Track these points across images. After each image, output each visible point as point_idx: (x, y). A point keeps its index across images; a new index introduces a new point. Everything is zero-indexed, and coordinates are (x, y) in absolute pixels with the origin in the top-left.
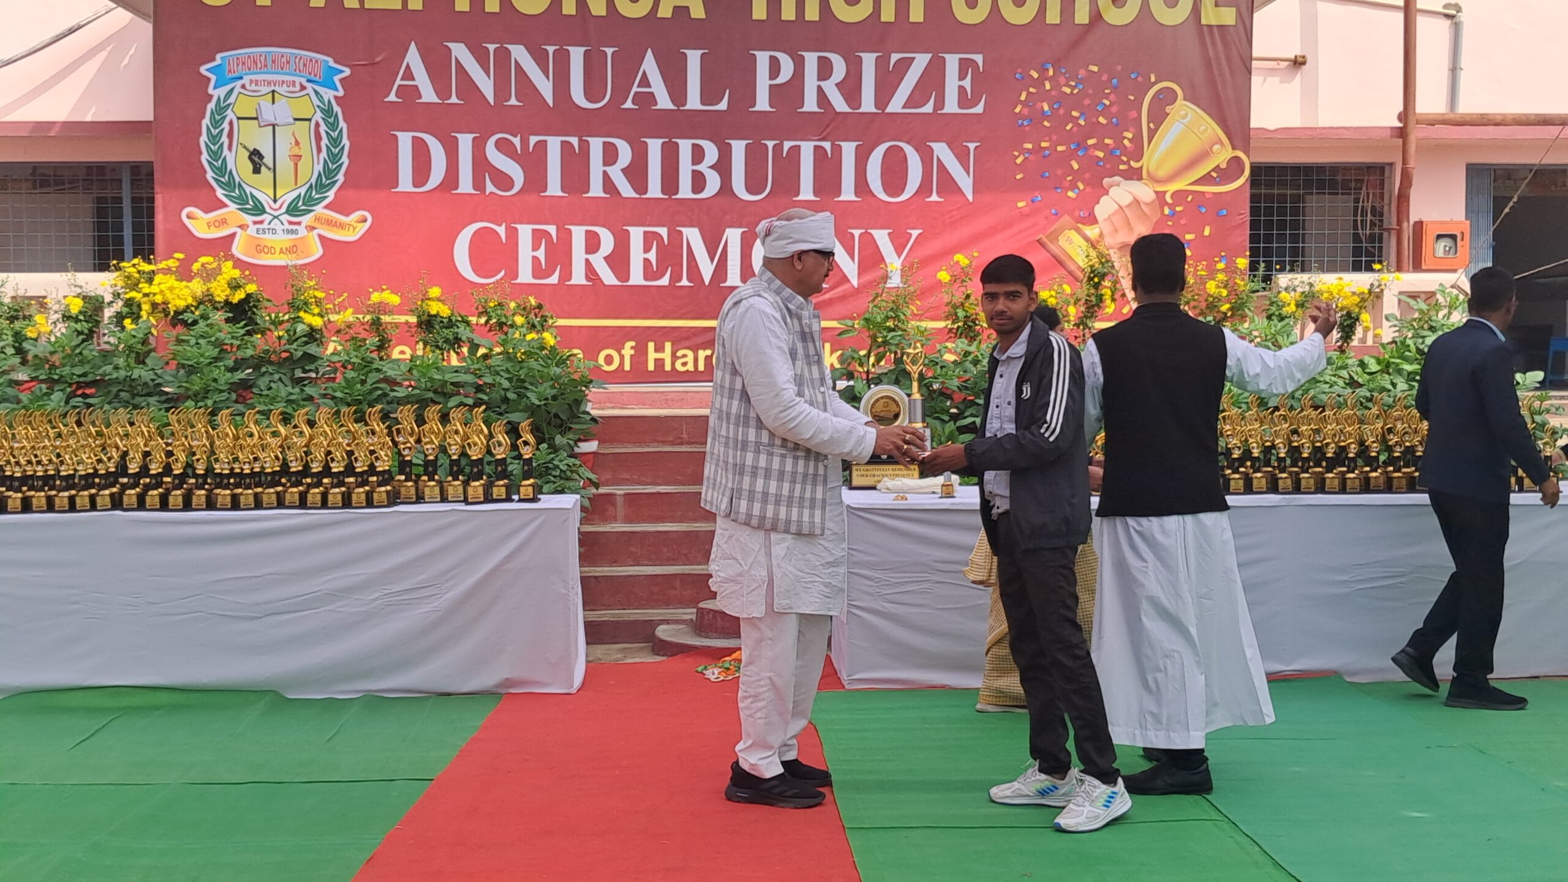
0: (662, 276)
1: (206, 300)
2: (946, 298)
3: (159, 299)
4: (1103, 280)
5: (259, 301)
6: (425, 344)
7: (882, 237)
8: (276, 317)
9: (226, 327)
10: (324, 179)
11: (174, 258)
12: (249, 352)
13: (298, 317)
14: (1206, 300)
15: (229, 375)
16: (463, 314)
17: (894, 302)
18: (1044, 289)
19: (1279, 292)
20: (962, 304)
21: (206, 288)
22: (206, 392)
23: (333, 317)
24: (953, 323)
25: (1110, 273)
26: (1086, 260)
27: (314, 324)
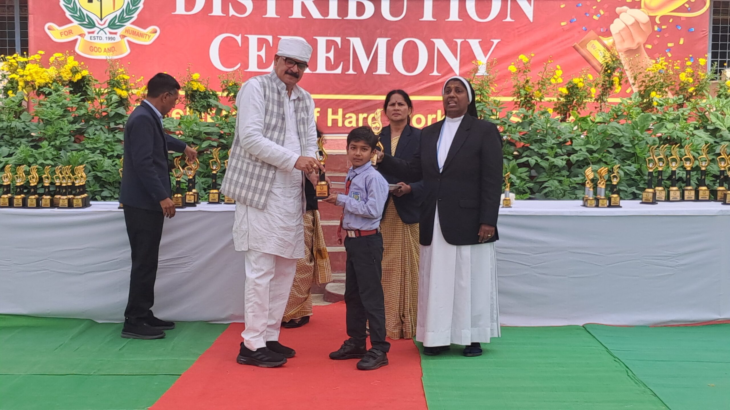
0: (336, 67)
1: (58, 80)
2: (514, 83)
3: (29, 79)
4: (614, 71)
5: (90, 81)
6: (190, 108)
7: (475, 44)
8: (100, 90)
9: (69, 96)
10: (131, 6)
11: (38, 54)
12: (83, 112)
13: (114, 91)
14: (680, 85)
15: (70, 125)
16: (213, 90)
17: (480, 85)
18: (576, 77)
19: (726, 80)
20: (524, 86)
21: (57, 72)
22: (56, 136)
23: (134, 91)
24: (518, 98)
25: (618, 67)
26: (603, 59)
27: (123, 95)
